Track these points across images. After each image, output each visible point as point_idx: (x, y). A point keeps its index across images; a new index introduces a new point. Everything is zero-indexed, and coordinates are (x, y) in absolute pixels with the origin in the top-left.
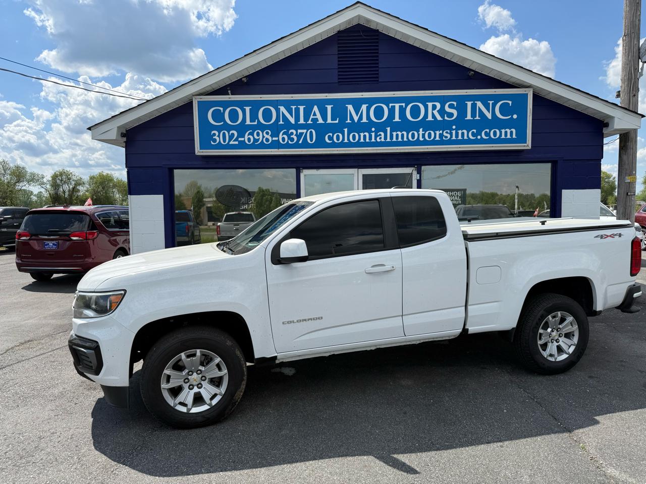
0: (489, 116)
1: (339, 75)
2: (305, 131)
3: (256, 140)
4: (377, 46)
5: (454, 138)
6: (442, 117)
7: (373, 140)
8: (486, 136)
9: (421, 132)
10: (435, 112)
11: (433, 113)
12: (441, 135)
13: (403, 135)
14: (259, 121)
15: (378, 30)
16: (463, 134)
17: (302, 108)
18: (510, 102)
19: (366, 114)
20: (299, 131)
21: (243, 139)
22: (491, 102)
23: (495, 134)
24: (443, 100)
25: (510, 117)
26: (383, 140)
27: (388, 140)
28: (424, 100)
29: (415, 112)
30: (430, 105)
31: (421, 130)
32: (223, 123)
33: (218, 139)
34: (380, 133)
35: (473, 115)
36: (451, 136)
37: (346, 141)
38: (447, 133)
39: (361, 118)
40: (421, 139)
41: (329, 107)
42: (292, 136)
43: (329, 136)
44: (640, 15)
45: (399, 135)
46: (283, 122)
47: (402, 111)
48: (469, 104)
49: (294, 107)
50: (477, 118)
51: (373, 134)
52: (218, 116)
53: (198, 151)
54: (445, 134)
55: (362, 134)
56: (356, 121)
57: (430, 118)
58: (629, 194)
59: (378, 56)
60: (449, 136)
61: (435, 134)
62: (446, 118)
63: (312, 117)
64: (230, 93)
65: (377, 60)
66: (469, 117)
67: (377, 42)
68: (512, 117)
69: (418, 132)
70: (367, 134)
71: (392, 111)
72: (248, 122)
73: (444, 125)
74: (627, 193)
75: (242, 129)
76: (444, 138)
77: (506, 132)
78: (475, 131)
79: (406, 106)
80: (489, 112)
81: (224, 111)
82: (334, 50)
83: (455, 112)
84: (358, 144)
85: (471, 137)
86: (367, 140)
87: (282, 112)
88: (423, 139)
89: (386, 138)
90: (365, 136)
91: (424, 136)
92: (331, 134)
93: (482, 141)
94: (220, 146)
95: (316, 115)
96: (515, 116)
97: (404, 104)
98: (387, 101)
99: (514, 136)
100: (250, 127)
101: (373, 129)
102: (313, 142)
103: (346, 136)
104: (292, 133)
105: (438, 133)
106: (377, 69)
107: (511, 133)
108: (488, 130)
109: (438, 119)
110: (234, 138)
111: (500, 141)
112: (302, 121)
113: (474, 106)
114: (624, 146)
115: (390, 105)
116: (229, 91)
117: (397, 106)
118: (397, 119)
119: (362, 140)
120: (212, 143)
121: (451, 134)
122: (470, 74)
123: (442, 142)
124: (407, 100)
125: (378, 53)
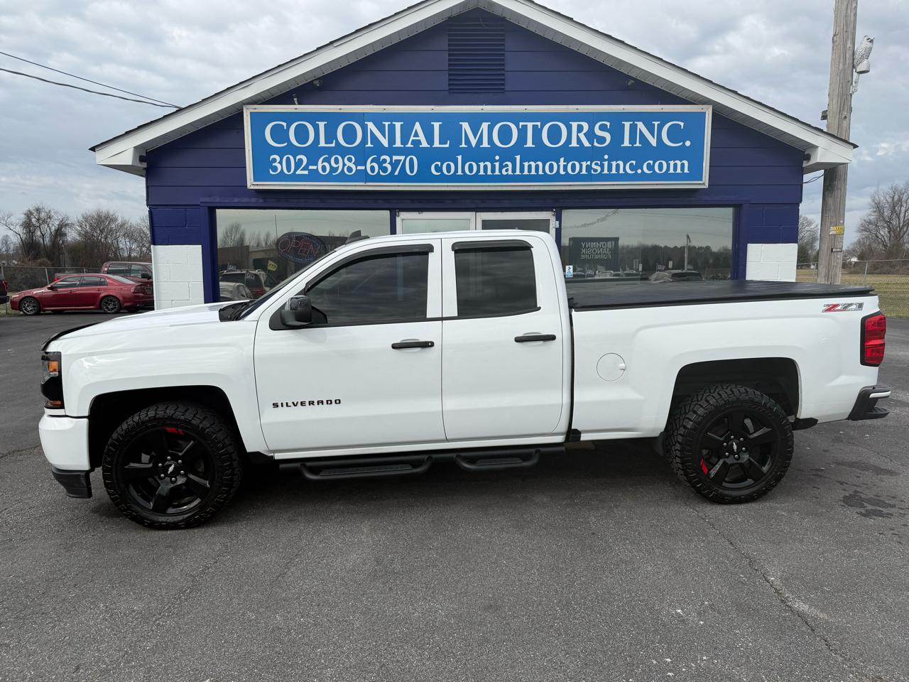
0: (653, 142)
1: (450, 80)
2: (402, 158)
3: (333, 170)
4: (503, 40)
5: (606, 171)
6: (591, 142)
7: (497, 173)
8: (648, 169)
9: (562, 163)
10: (582, 136)
11: (578, 137)
12: (589, 168)
13: (537, 167)
14: (337, 142)
16: (618, 166)
17: (398, 125)
18: (682, 124)
19: (488, 135)
20: (395, 158)
21: (315, 167)
22: (656, 123)
23: (661, 165)
24: (592, 119)
25: (681, 144)
26: (510, 173)
27: (518, 172)
28: (567, 118)
29: (554, 134)
31: (562, 159)
32: (286, 144)
33: (279, 166)
34: (506, 163)
35: (632, 140)
36: (602, 170)
37: (460, 173)
38: (596, 164)
39: (480, 141)
40: (562, 172)
41: (436, 125)
42: (384, 165)
43: (436, 166)
44: (856, 7)
45: (532, 167)
46: (371, 144)
47: (537, 132)
48: (627, 125)
49: (387, 124)
50: (638, 144)
51: (497, 164)
52: (279, 134)
53: (251, 183)
54: (594, 166)
55: (482, 164)
56: (474, 146)
57: (574, 144)
58: (834, 250)
59: (503, 55)
60: (599, 169)
61: (581, 166)
62: (596, 144)
63: (412, 138)
64: (296, 102)
65: (503, 60)
66: (626, 143)
67: (503, 35)
68: (684, 144)
69: (558, 162)
70: (489, 164)
71: (522, 132)
72: (322, 144)
73: (593, 154)
74: (832, 250)
75: (314, 153)
76: (592, 172)
77: (675, 165)
78: (634, 162)
79: (542, 126)
80: (654, 137)
81: (288, 127)
82: (443, 43)
83: (608, 136)
84: (477, 178)
85: (628, 171)
86: (489, 173)
87: (371, 130)
88: (564, 173)
89: (514, 170)
90: (485, 167)
91: (565, 169)
92: (439, 163)
93: (644, 177)
94: (282, 177)
95: (418, 136)
96: (688, 143)
97: (539, 124)
98: (516, 118)
99: (686, 171)
100: (324, 150)
101: (497, 158)
102: (414, 174)
103: (459, 166)
104: (385, 161)
105: (584, 164)
106: (503, 72)
107: (683, 165)
108: (651, 162)
109: (586, 146)
110: (303, 166)
111: (667, 176)
112: (398, 144)
113: (633, 128)
114: (830, 185)
115: (521, 124)
116: (295, 99)
117: (530, 125)
118: (530, 144)
119: (482, 173)
120: (271, 172)
121: (602, 166)
122: (629, 84)
123: (589, 177)
124: (544, 118)
125: (503, 50)
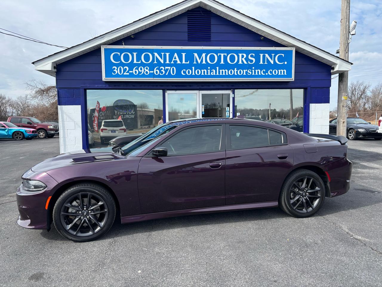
0: (272, 62)
1: (188, 36)
2: (169, 68)
3: (140, 73)
4: (210, 20)
5: (253, 74)
6: (247, 62)
7: (209, 74)
8: (270, 73)
9: (236, 70)
10: (243, 59)
12: (246, 72)
13: (225, 72)
14: (142, 61)
15: (211, 11)
16: (258, 72)
17: (167, 54)
18: (283, 55)
19: (205, 59)
20: (166, 68)
21: (132, 72)
23: (275, 72)
24: (247, 52)
26: (214, 74)
27: (218, 74)
28: (237, 52)
30: (240, 55)
32: (119, 62)
33: (116, 71)
34: (213, 70)
35: (264, 61)
37: (193, 74)
38: (250, 71)
39: (202, 61)
40: (236, 74)
41: (184, 54)
42: (162, 71)
43: (184, 71)
46: (156, 62)
47: (225, 58)
48: (261, 55)
49: (163, 54)
50: (266, 63)
51: (209, 71)
52: (117, 58)
53: (104, 78)
54: (248, 72)
55: (203, 71)
56: (199, 63)
59: (210, 26)
60: (251, 73)
61: (243, 71)
62: (249, 63)
63: (173, 60)
64: (124, 44)
65: (210, 28)
66: (261, 63)
68: (284, 63)
69: (234, 70)
70: (205, 71)
71: (219, 58)
72: (135, 62)
74: (343, 106)
75: (131, 66)
76: (248, 74)
77: (281, 72)
78: (264, 70)
79: (227, 55)
80: (272, 60)
81: (121, 55)
82: (185, 21)
83: (254, 60)
84: (201, 76)
85: (262, 74)
86: (206, 74)
87: (156, 56)
89: (216, 73)
91: (237, 72)
93: (268, 76)
94: (117, 76)
95: (176, 59)
96: (286, 63)
98: (217, 52)
99: (285, 74)
100: (136, 65)
101: (209, 68)
102: (174, 74)
103: (193, 71)
104: (162, 69)
106: (210, 33)
107: (284, 72)
108: (271, 70)
109: (245, 63)
110: (127, 71)
111: (278, 76)
112: (168, 62)
113: (264, 56)
114: (341, 80)
115: (219, 54)
117: (222, 55)
118: (222, 62)
119: (203, 74)
120: (113, 74)
122: (262, 39)
123: (247, 76)
124: (228, 52)
